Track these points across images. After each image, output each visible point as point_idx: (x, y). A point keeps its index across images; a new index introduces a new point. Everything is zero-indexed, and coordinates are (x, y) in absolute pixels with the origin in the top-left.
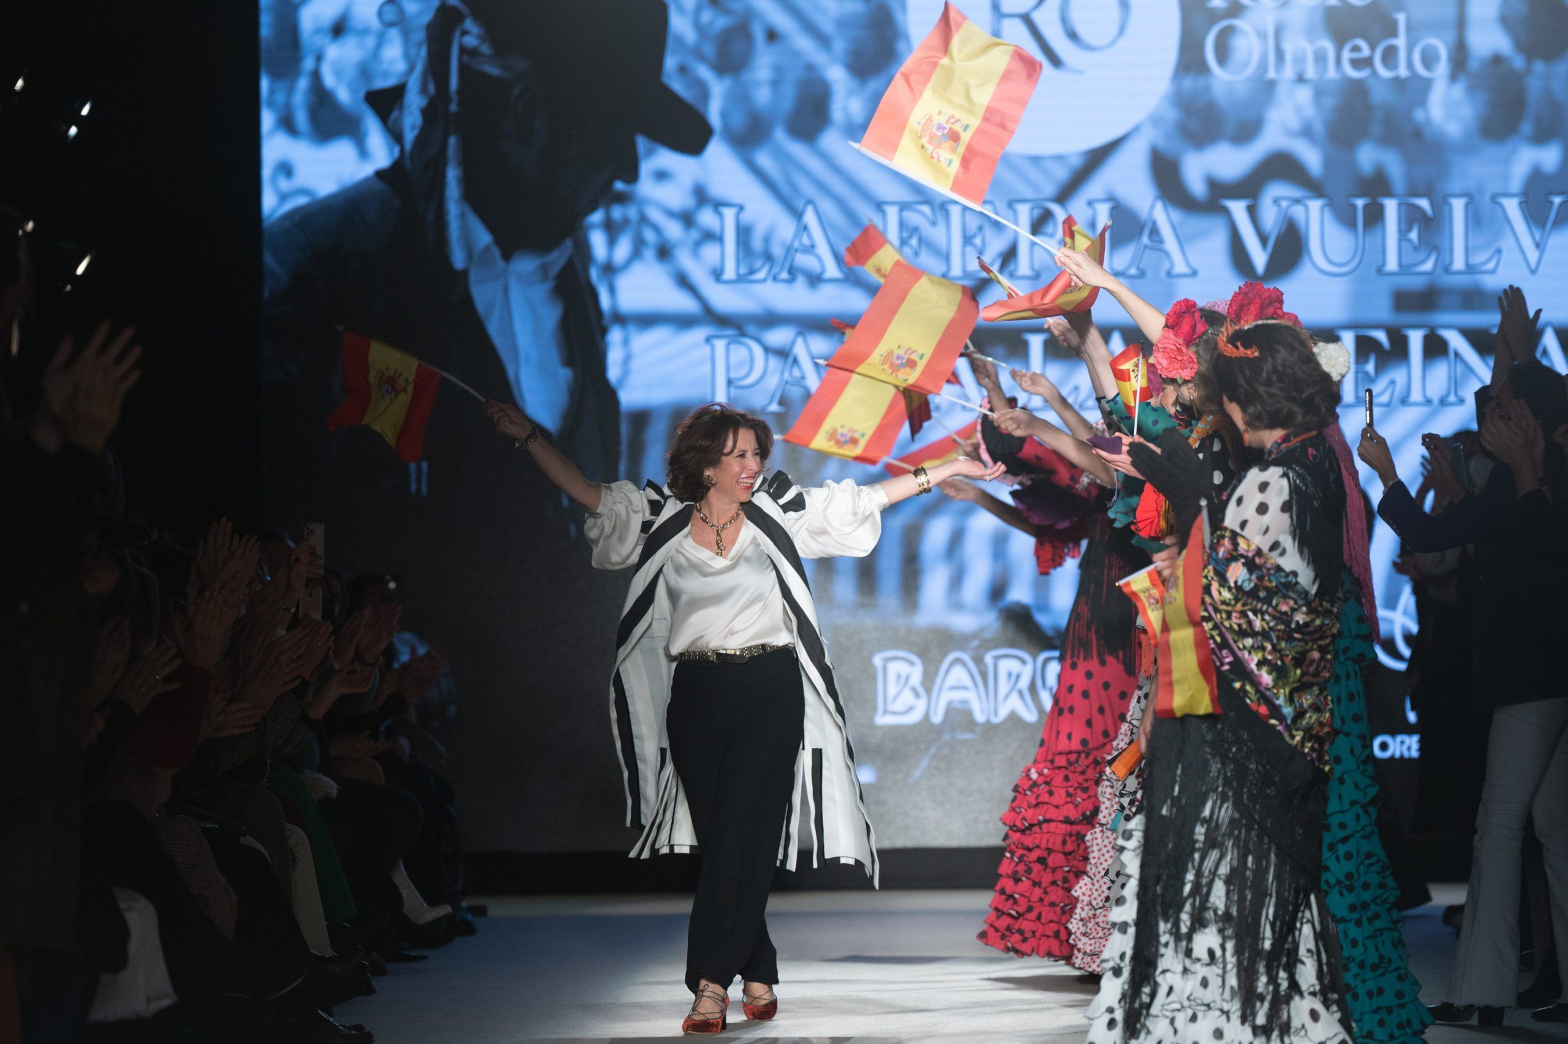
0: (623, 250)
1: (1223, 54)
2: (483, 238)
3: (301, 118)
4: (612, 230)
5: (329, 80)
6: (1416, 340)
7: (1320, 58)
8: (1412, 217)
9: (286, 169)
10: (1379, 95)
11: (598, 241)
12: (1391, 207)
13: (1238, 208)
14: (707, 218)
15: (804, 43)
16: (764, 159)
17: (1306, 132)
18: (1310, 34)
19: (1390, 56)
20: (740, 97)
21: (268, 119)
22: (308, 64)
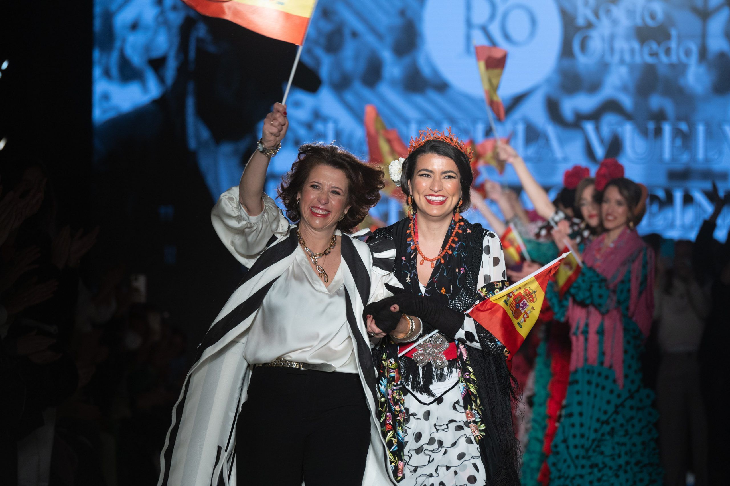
1: (583, 47)
2: (205, 134)
3: (114, 71)
5: (129, 52)
6: (678, 196)
7: (632, 51)
8: (677, 133)
9: (106, 97)
10: (662, 71)
12: (667, 129)
13: (589, 127)
14: (319, 126)
15: (370, 39)
16: (349, 97)
17: (624, 89)
18: (628, 38)
19: (668, 51)
20: (337, 65)
22: (118, 44)
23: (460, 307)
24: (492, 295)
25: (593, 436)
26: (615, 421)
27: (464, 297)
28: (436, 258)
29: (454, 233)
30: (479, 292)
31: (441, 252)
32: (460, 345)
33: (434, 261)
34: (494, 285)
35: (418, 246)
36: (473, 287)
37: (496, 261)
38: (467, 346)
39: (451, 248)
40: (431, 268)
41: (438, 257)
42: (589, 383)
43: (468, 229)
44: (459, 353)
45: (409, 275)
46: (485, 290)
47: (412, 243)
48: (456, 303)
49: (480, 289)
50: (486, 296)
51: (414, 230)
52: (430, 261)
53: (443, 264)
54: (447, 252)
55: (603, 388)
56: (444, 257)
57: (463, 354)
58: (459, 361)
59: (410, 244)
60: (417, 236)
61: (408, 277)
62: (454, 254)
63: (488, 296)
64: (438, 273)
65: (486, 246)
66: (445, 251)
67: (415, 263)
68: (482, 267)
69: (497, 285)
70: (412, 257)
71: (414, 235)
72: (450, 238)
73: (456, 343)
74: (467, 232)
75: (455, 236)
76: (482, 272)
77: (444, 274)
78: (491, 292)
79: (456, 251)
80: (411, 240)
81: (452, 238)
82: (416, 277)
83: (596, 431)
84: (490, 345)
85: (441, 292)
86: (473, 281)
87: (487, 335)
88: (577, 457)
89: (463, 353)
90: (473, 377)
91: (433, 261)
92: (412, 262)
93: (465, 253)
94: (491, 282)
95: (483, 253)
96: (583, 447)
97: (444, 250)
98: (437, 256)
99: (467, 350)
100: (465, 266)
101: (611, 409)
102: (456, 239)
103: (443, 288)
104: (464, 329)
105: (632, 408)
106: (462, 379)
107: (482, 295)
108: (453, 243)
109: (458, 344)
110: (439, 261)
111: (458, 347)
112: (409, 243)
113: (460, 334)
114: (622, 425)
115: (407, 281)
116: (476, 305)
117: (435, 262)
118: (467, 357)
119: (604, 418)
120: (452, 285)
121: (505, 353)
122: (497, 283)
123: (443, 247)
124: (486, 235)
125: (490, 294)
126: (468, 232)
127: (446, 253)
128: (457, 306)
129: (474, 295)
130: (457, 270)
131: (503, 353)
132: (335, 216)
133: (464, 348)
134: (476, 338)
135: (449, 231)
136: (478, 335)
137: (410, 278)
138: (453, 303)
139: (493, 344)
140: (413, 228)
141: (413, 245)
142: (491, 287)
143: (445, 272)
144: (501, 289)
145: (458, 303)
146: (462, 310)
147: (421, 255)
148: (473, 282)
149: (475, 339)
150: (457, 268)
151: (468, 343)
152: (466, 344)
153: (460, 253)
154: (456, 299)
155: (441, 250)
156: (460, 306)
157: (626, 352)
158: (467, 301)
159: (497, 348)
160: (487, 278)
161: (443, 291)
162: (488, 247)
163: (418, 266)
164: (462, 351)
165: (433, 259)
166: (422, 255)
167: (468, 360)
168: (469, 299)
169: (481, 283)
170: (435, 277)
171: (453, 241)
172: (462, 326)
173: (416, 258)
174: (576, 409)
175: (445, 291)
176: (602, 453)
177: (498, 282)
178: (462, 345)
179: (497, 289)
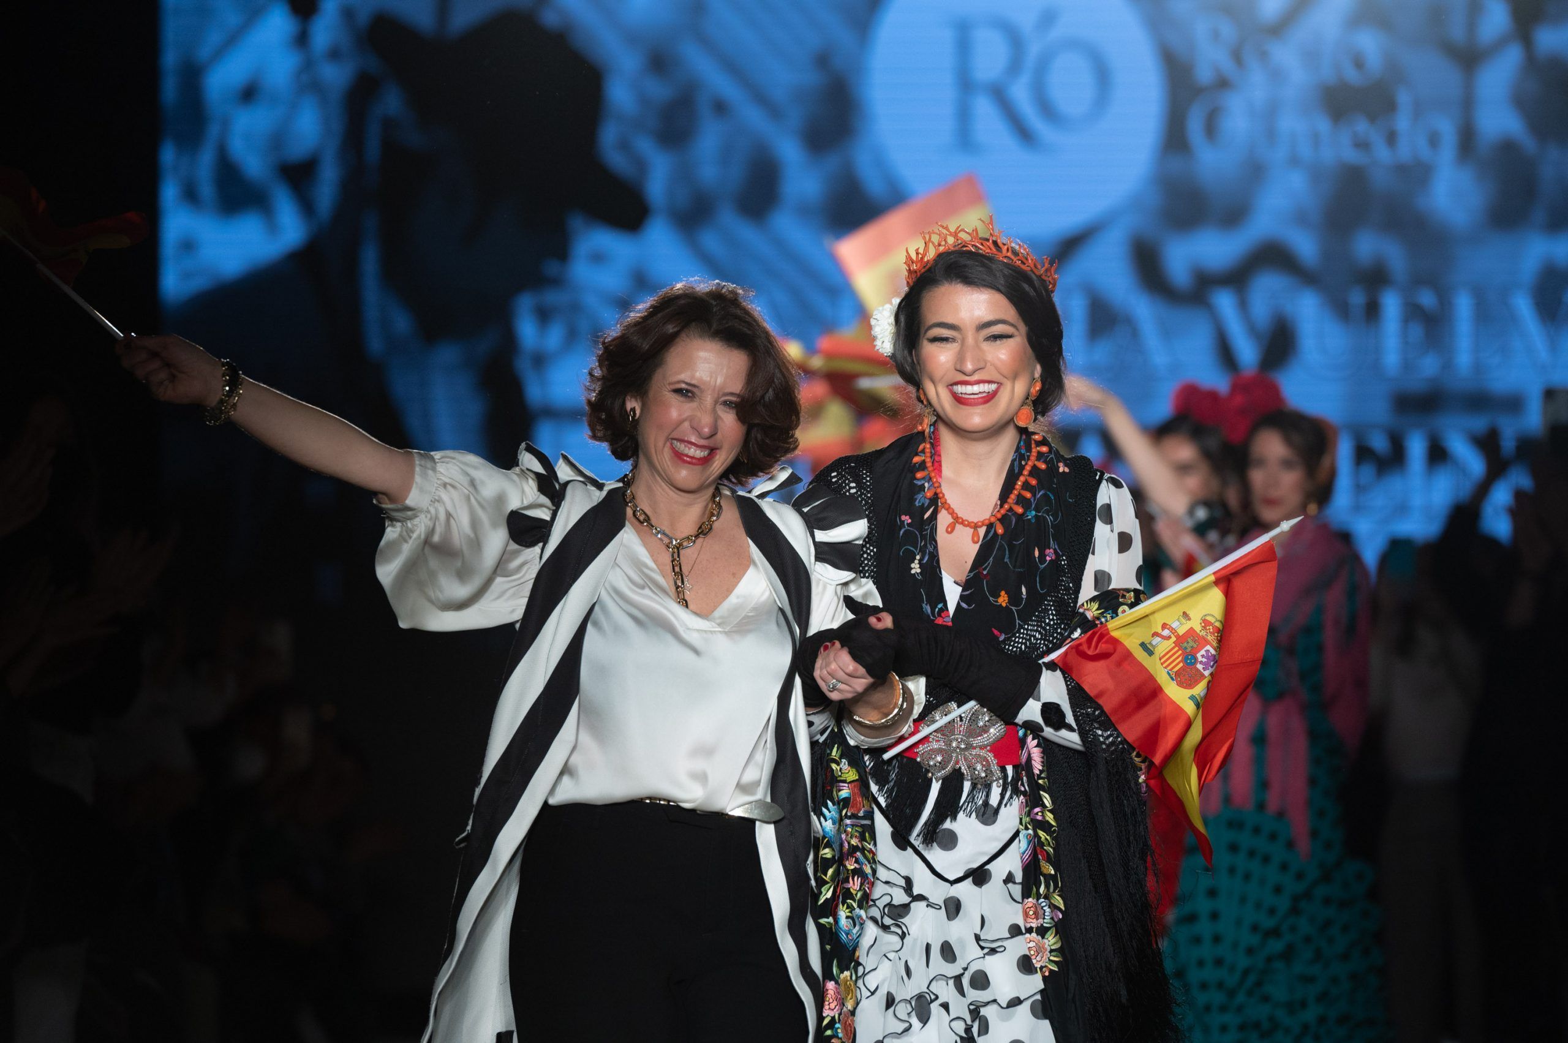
0: (554, 337)
1: (1211, 129)
2: (402, 322)
3: (207, 190)
4: (544, 316)
6: (1416, 447)
7: (1315, 138)
8: (1413, 312)
9: (188, 246)
10: (1380, 182)
11: (527, 330)
12: (1391, 304)
13: (1225, 302)
15: (752, 114)
16: (710, 240)
17: (1300, 218)
18: (1305, 110)
19: (1391, 138)
20: (685, 175)
21: (170, 193)
22: (213, 131)
23: (1039, 641)
24: (1112, 618)
25: (1243, 962)
26: (1293, 929)
27: (1051, 617)
28: (985, 520)
29: (1028, 468)
30: (1081, 610)
31: (997, 510)
32: (1030, 738)
33: (981, 527)
34: (1117, 597)
35: (941, 492)
36: (1071, 598)
37: (1124, 542)
38: (1045, 740)
39: (1021, 500)
40: (971, 542)
41: (989, 519)
42: (1233, 848)
43: (1061, 465)
44: (1024, 759)
45: (918, 557)
46: (1096, 606)
47: (926, 485)
48: (1031, 630)
49: (1083, 605)
50: (1098, 618)
51: (931, 457)
52: (971, 527)
53: (1002, 535)
54: (1011, 510)
55: (1266, 859)
56: (1003, 520)
57: (1033, 762)
58: (1025, 778)
59: (922, 487)
60: (939, 470)
61: (916, 562)
62: (1027, 516)
63: (1103, 620)
64: (991, 559)
65: (1102, 506)
66: (1006, 506)
67: (934, 530)
68: (1093, 553)
69: (1124, 596)
70: (926, 516)
71: (933, 466)
72: (1018, 479)
73: (1021, 733)
74: (1058, 470)
75: (1031, 474)
76: (1093, 564)
77: (1005, 561)
78: (1110, 612)
79: (1034, 510)
80: (923, 478)
81: (1022, 479)
82: (935, 564)
83: (1250, 951)
84: (1102, 736)
85: (997, 602)
86: (1071, 582)
87: (1094, 711)
88: (1208, 1008)
89: (1033, 758)
90: (1050, 817)
91: (975, 526)
92: (927, 527)
93: (1055, 517)
94: (1110, 588)
95: (1095, 521)
96: (1220, 985)
97: (1003, 504)
98: (988, 517)
99: (1043, 752)
100: (1056, 547)
101: (1283, 904)
102: (1034, 482)
103: (1003, 593)
104: (1039, 700)
105: (1327, 901)
106: (1028, 819)
107: (1089, 615)
108: (1026, 490)
109: (1025, 735)
110: (993, 529)
111: (1023, 742)
112: (919, 483)
113: (1031, 711)
114: (1308, 939)
115: (913, 572)
116: (1073, 640)
117: (982, 531)
118: (1041, 768)
119: (1269, 923)
120: (1025, 587)
121: (1135, 759)
122: (1125, 593)
123: (1004, 497)
124: (1104, 482)
125: (1108, 616)
126: (1061, 470)
127: (1010, 514)
128: (1032, 638)
129: (1070, 616)
130: (1037, 553)
131: (1131, 758)
132: (728, 457)
133: (1037, 746)
134: (1070, 719)
135: (1016, 463)
136: (1074, 712)
137: (919, 563)
138: (1024, 629)
139: (1109, 733)
140: (931, 453)
141: (929, 489)
142: (1110, 600)
143: (1007, 556)
144: (1132, 606)
145: (1037, 631)
146: (1043, 648)
147: (949, 513)
148: (1071, 585)
149: (1067, 721)
150: (1036, 548)
151: (1048, 732)
152: (1042, 734)
153: (1044, 515)
154: (1033, 621)
155: (996, 504)
156: (1041, 639)
157: (1313, 782)
158: (1057, 629)
159: (1118, 745)
160: (1102, 578)
161: (1003, 600)
162: (1108, 508)
163: (941, 535)
164: (1031, 752)
165: (977, 522)
166: (952, 513)
167: (1043, 775)
168: (1060, 624)
169: (1088, 590)
170: (983, 567)
171: (1026, 486)
172: (1036, 693)
173: (936, 519)
174: (1203, 905)
175: (1006, 599)
176: (1266, 999)
177: (1128, 591)
178: (1033, 739)
179: (1123, 606)
